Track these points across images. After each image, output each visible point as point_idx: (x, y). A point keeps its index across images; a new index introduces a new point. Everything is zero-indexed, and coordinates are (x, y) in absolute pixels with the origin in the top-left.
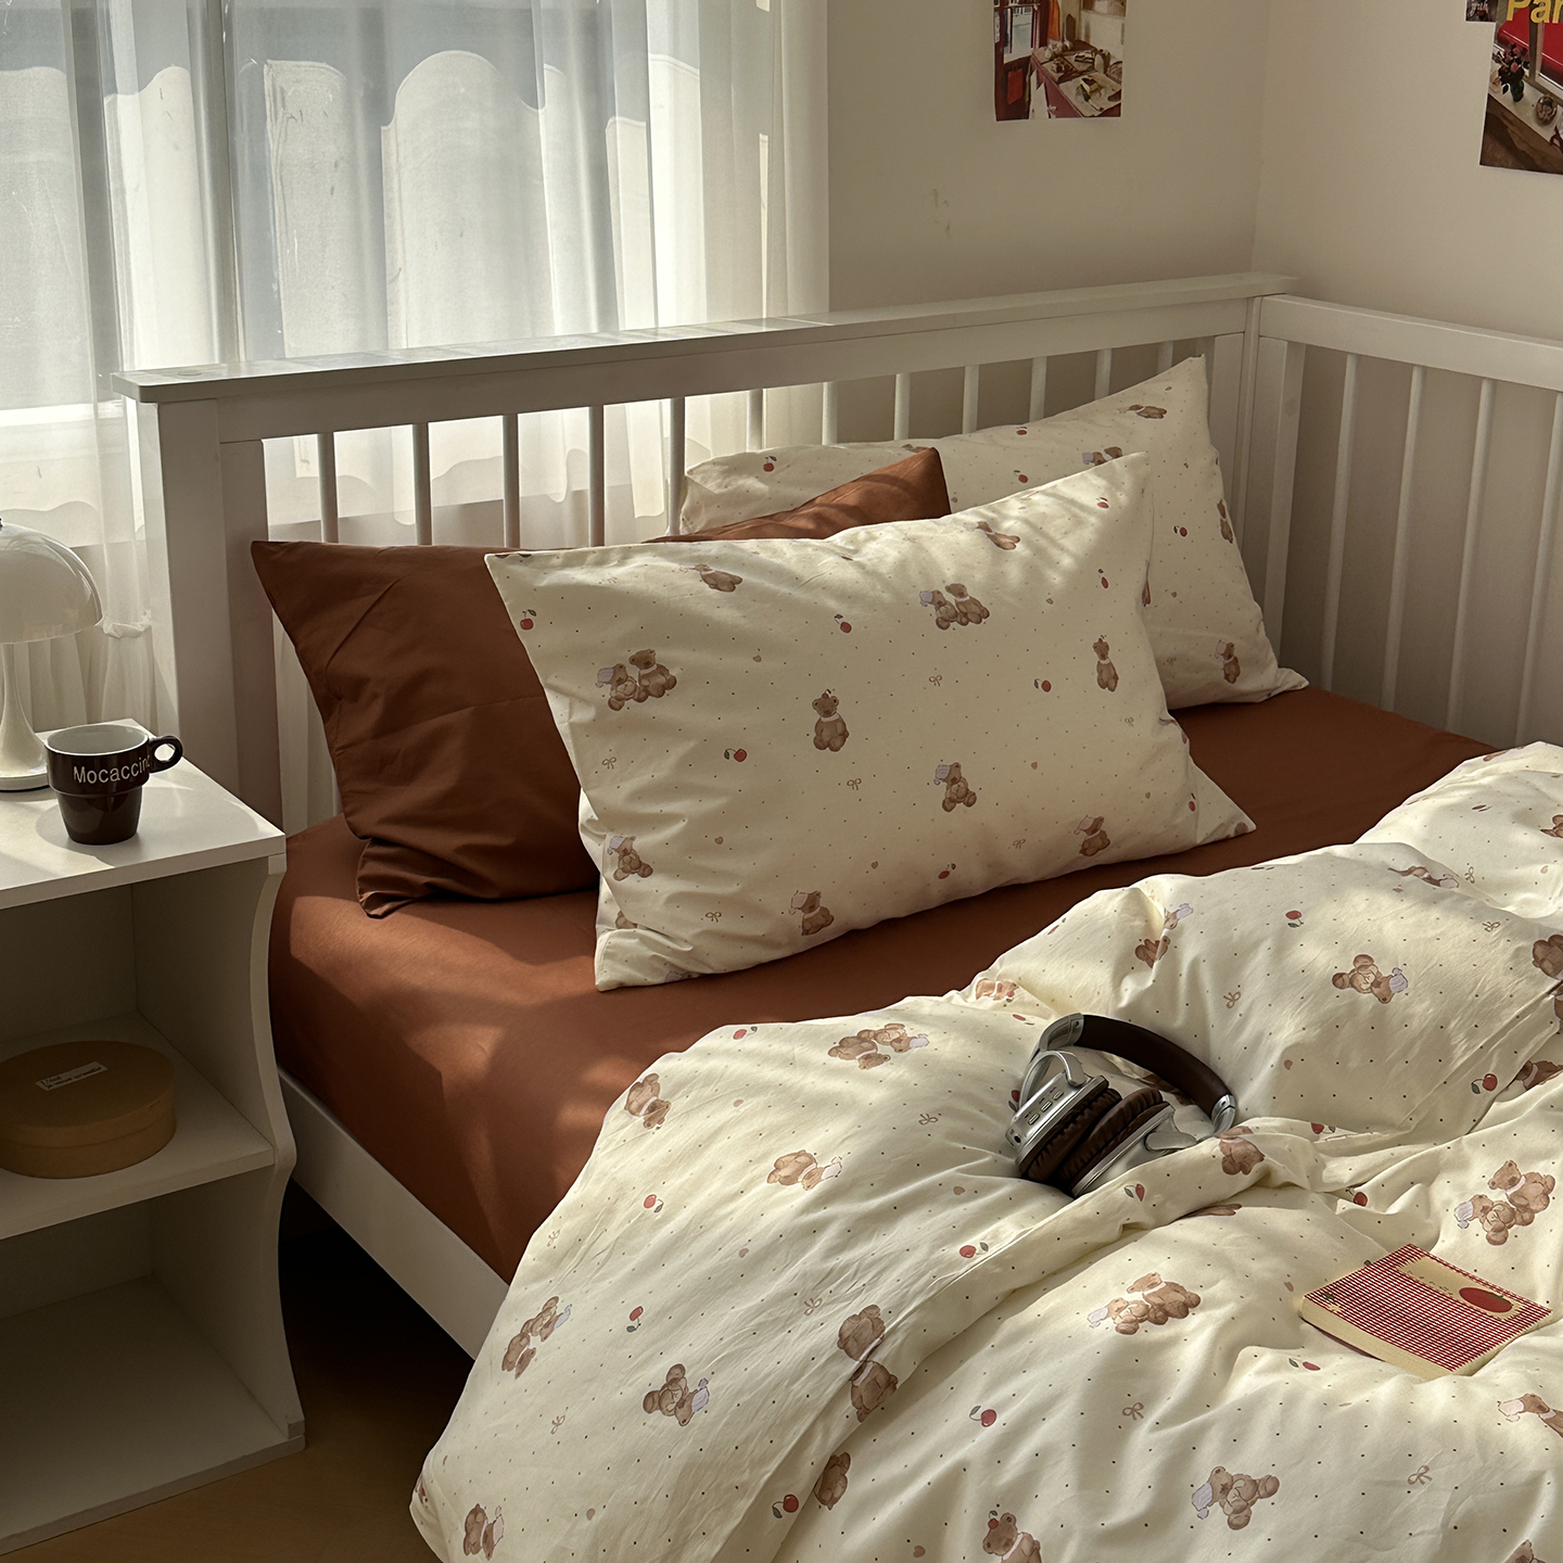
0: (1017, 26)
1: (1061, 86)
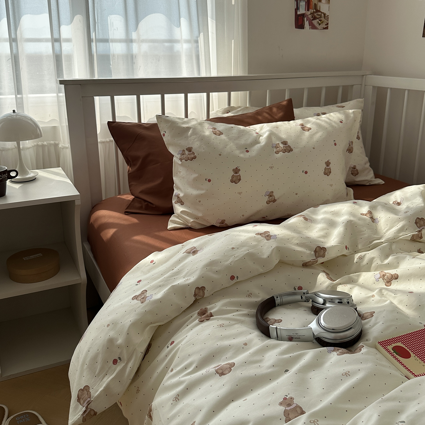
0: (301, 5)
1: (313, 21)
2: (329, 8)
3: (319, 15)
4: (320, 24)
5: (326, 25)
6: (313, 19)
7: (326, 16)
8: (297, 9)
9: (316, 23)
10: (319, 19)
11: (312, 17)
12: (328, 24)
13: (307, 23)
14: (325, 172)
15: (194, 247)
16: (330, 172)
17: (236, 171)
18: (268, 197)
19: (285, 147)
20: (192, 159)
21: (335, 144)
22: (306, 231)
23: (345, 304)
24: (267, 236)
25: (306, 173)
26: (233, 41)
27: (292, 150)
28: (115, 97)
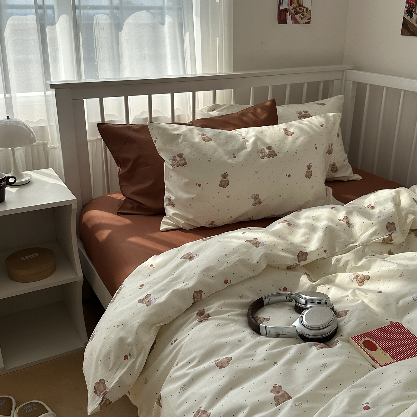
1: (295, 16)
2: (311, 2)
3: (302, 9)
4: (302, 19)
5: (308, 19)
6: (295, 14)
7: (308, 10)
8: (280, 4)
9: (299, 18)
10: (302, 14)
11: (295, 12)
12: (310, 18)
13: (289, 18)
14: (307, 175)
15: (190, 253)
16: (311, 175)
17: (225, 176)
18: (254, 199)
19: (269, 152)
20: (183, 165)
21: (316, 148)
22: (290, 237)
23: (323, 305)
24: (256, 243)
25: (289, 176)
26: (218, 39)
27: (277, 155)
28: (103, 98)
